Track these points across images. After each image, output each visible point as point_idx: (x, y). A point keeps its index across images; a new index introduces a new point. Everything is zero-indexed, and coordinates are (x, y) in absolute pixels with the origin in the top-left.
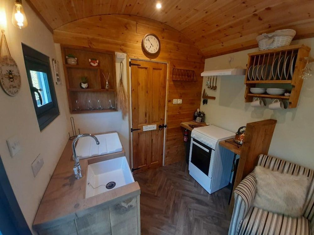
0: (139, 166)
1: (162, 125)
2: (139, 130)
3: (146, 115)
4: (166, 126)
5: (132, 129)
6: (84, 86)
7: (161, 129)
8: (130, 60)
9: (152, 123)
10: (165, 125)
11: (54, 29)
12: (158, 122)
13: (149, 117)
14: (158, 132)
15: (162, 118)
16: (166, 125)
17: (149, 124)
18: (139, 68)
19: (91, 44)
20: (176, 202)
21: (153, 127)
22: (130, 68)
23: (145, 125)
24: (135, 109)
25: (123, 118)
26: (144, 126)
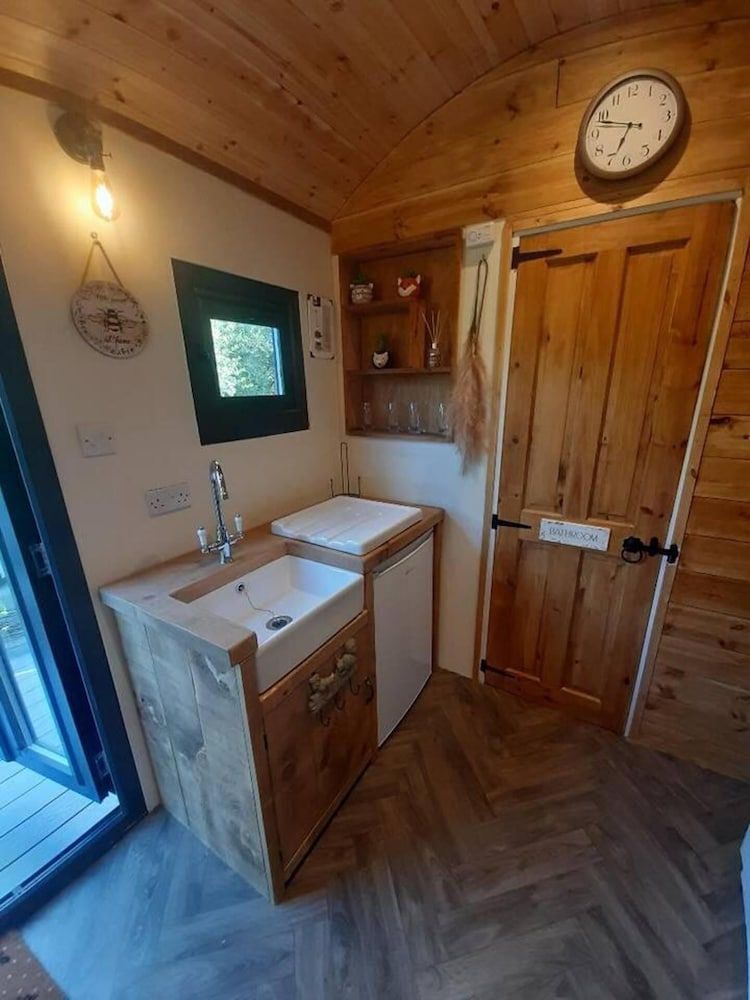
0: (509, 666)
1: (645, 540)
2: (522, 530)
3: (562, 477)
4: (672, 554)
5: (495, 517)
6: (380, 359)
7: (635, 556)
8: (516, 242)
9: (589, 515)
10: (667, 547)
11: (333, 219)
12: (625, 518)
13: (577, 485)
14: (619, 567)
15: (650, 507)
16: (674, 547)
17: (573, 516)
18: (550, 264)
19: (401, 225)
20: (536, 897)
21: (593, 536)
22: (513, 275)
23: (553, 515)
24: (515, 441)
25: (465, 470)
26: (544, 521)
